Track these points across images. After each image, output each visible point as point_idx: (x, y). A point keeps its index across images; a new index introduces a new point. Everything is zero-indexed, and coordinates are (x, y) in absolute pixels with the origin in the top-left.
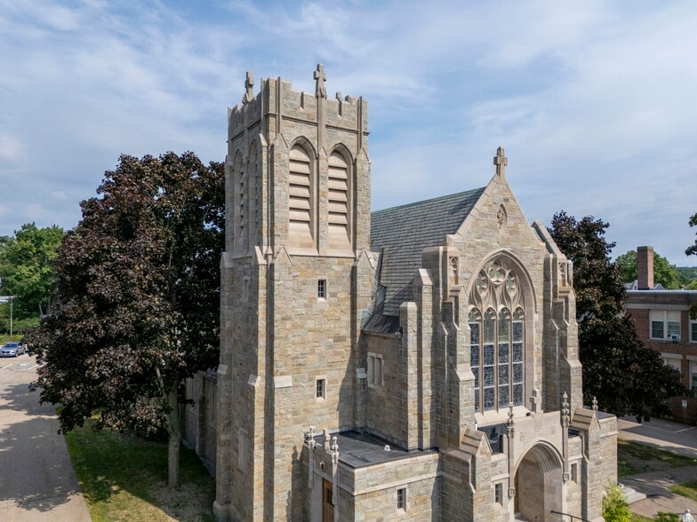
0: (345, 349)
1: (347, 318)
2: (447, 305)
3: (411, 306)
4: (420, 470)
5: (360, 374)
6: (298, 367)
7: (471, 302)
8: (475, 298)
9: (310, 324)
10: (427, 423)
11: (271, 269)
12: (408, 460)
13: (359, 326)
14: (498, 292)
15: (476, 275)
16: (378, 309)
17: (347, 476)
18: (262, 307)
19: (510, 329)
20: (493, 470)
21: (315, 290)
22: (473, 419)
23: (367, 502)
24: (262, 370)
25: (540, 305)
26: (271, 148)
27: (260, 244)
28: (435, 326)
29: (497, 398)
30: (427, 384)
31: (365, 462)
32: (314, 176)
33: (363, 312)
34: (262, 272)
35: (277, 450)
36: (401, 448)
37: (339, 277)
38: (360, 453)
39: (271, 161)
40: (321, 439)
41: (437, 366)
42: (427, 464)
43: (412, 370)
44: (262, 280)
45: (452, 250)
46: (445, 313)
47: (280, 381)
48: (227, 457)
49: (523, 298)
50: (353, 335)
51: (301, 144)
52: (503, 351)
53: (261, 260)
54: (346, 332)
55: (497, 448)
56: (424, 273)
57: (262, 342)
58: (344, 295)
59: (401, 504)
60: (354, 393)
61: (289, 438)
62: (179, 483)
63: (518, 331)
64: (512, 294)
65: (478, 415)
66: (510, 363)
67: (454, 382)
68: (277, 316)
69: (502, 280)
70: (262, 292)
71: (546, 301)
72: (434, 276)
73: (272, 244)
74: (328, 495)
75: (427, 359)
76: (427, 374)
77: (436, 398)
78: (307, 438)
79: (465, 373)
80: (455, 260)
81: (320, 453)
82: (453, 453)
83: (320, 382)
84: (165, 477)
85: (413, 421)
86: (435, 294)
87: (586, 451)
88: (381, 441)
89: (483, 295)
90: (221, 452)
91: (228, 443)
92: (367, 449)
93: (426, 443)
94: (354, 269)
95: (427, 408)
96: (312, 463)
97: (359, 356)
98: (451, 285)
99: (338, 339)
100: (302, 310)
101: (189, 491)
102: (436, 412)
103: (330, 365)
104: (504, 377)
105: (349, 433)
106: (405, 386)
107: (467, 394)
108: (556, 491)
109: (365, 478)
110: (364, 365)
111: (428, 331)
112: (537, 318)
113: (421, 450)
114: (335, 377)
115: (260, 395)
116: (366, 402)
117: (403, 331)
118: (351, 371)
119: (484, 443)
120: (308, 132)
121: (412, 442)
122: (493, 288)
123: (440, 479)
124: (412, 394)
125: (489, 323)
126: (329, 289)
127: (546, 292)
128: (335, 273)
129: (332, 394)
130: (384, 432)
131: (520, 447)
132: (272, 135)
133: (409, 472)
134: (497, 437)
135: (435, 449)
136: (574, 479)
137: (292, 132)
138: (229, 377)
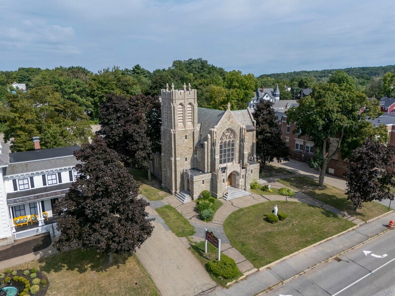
0: (192, 151)
1: (192, 143)
2: (214, 143)
3: (206, 143)
4: (208, 177)
5: (195, 156)
6: (181, 155)
7: (221, 140)
8: (222, 139)
9: (184, 146)
10: (209, 167)
11: (175, 135)
12: (205, 175)
13: (195, 145)
14: (228, 137)
15: (222, 134)
16: (200, 141)
17: (192, 178)
18: (173, 143)
19: (231, 145)
20: (222, 177)
21: (184, 138)
22: (218, 166)
23: (196, 183)
24: (173, 156)
25: (239, 139)
26: (174, 107)
27: (172, 128)
28: (211, 147)
29: (227, 161)
30: (209, 159)
31: (196, 175)
32: (184, 111)
33: (196, 142)
34: (173, 135)
35: (177, 173)
36: (204, 172)
37: (190, 135)
38: (195, 173)
39: (174, 110)
40: (187, 170)
41: (211, 155)
42: (209, 175)
43: (206, 156)
44: (173, 137)
45: (215, 130)
46: (213, 144)
47: (177, 159)
48: (165, 174)
49: (234, 137)
50: (194, 147)
51: (181, 104)
52: (229, 150)
53: (172, 133)
54: (192, 147)
55: (224, 172)
56: (209, 135)
57: (173, 150)
58: (191, 138)
59: (203, 183)
60: (194, 160)
61: (180, 170)
62: (151, 180)
63: (233, 145)
64: (231, 137)
65: (220, 165)
66: (231, 153)
67: (215, 159)
68: (176, 145)
69: (229, 134)
70: (173, 140)
71: (240, 138)
72: (211, 136)
73: (175, 129)
74: (188, 181)
75: (209, 154)
76: (209, 157)
77: (211, 162)
78: (183, 170)
79: (217, 157)
80: (216, 132)
81: (186, 173)
82: (214, 173)
83: (186, 158)
84: (148, 179)
85: (206, 167)
86: (211, 140)
87: (246, 172)
88: (199, 171)
89: (223, 138)
90: (163, 173)
91: (165, 171)
92: (196, 172)
93: (209, 171)
94: (194, 132)
95: (209, 164)
96: (185, 175)
97: (195, 152)
98: (215, 138)
99: (190, 148)
100: (182, 143)
101: (154, 182)
102: (211, 165)
103: (188, 154)
104: (229, 156)
105: (193, 169)
106: (204, 159)
107: (217, 161)
108: (238, 180)
109: (196, 178)
110: (196, 154)
111: (210, 148)
112: (238, 142)
113: (208, 173)
114: (190, 157)
115: (173, 162)
116: (197, 162)
117: (204, 148)
118: (193, 155)
119: (220, 171)
120: (182, 101)
121: (206, 171)
122: (226, 136)
123: (212, 178)
124: (206, 161)
125: (225, 144)
126: (188, 137)
127: (240, 136)
128: (189, 133)
129: (189, 161)
130: (201, 169)
131: (229, 172)
132: (174, 104)
133: (205, 177)
134: (224, 170)
135: (211, 172)
136: (243, 178)
137: (178, 102)
138: (164, 156)
